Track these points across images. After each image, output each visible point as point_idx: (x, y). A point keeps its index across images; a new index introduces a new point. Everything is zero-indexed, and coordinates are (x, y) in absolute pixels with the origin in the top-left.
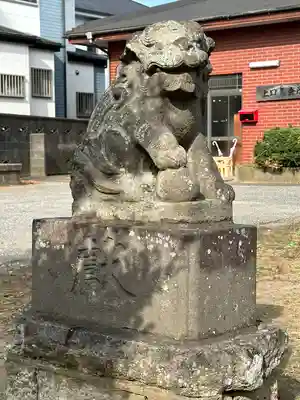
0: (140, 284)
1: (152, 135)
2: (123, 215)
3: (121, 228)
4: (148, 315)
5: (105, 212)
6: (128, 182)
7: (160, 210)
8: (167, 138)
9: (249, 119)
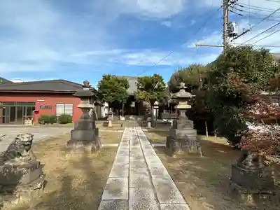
0: (20, 174)
1: (22, 151)
2: (15, 164)
3: (15, 167)
4: (20, 181)
5: (11, 164)
6: (17, 159)
7: (23, 163)
8: (25, 151)
9: (37, 112)
